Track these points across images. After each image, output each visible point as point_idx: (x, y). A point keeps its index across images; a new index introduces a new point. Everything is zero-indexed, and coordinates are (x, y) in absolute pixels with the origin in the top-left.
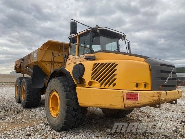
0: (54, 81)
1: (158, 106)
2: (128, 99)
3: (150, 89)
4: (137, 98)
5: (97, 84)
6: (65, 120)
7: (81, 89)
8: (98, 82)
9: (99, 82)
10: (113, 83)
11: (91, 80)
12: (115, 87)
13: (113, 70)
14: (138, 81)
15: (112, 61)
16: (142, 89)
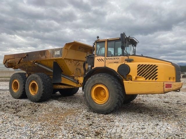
0: (99, 76)
1: (178, 91)
2: (166, 87)
3: (175, 81)
4: (171, 87)
5: (143, 79)
6: (117, 105)
7: (128, 83)
8: (143, 77)
9: (145, 77)
10: (156, 78)
11: (137, 76)
12: (157, 80)
13: (155, 69)
14: (170, 77)
15: (154, 64)
16: (172, 81)
